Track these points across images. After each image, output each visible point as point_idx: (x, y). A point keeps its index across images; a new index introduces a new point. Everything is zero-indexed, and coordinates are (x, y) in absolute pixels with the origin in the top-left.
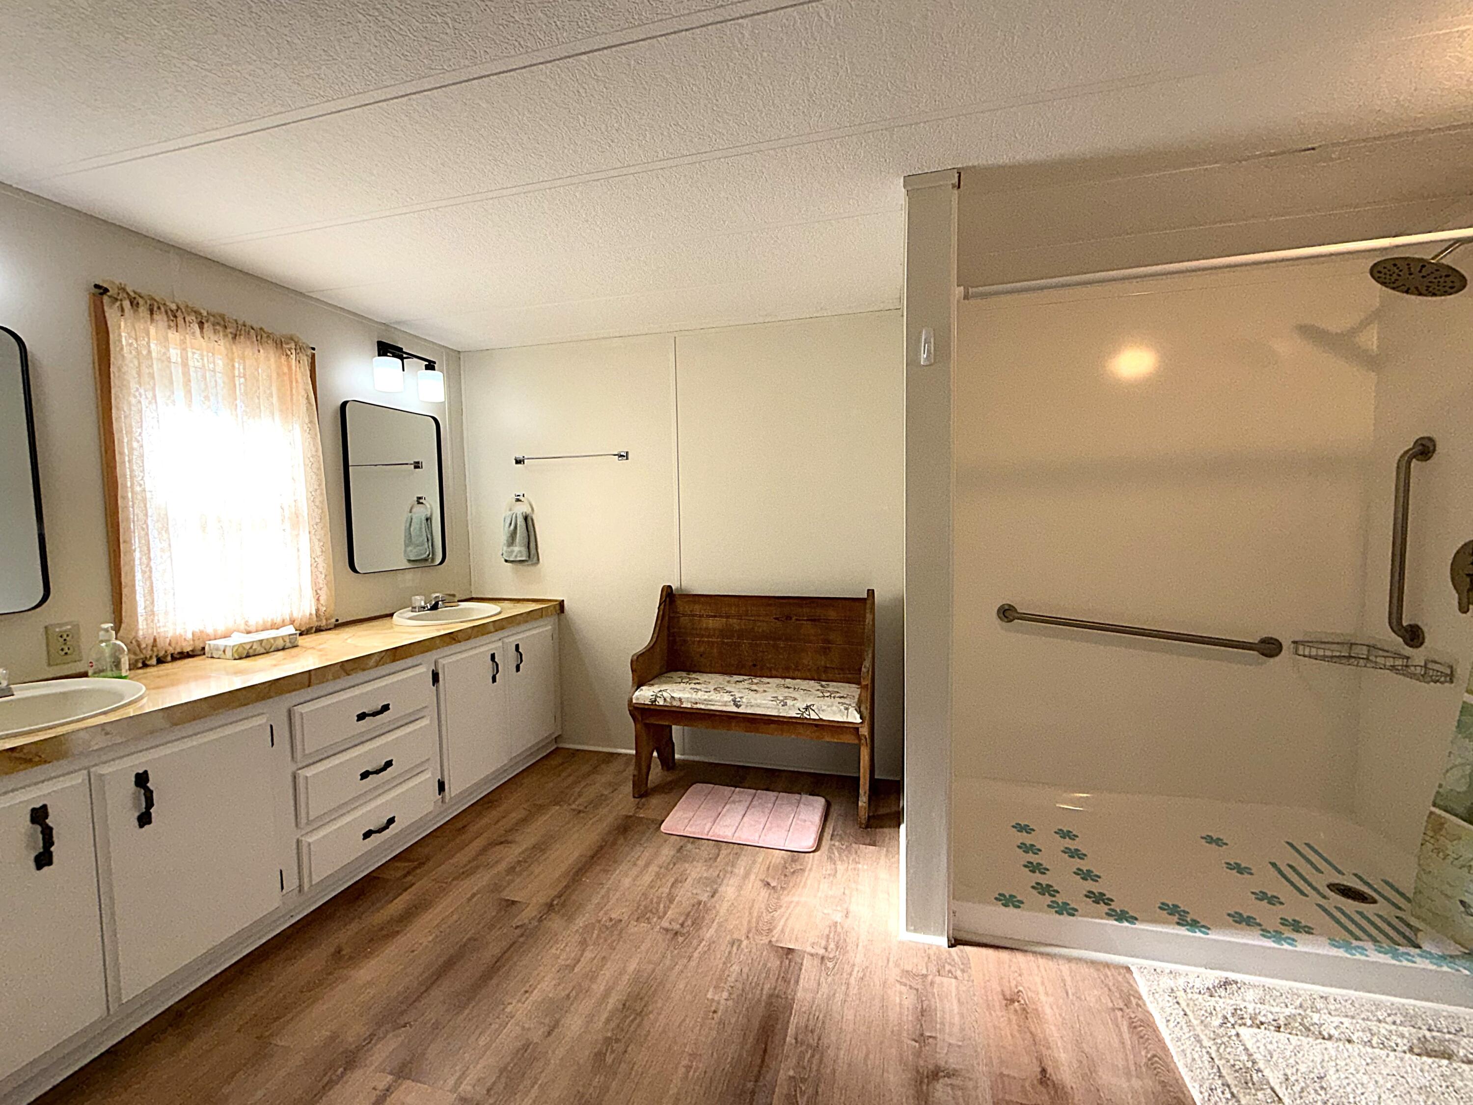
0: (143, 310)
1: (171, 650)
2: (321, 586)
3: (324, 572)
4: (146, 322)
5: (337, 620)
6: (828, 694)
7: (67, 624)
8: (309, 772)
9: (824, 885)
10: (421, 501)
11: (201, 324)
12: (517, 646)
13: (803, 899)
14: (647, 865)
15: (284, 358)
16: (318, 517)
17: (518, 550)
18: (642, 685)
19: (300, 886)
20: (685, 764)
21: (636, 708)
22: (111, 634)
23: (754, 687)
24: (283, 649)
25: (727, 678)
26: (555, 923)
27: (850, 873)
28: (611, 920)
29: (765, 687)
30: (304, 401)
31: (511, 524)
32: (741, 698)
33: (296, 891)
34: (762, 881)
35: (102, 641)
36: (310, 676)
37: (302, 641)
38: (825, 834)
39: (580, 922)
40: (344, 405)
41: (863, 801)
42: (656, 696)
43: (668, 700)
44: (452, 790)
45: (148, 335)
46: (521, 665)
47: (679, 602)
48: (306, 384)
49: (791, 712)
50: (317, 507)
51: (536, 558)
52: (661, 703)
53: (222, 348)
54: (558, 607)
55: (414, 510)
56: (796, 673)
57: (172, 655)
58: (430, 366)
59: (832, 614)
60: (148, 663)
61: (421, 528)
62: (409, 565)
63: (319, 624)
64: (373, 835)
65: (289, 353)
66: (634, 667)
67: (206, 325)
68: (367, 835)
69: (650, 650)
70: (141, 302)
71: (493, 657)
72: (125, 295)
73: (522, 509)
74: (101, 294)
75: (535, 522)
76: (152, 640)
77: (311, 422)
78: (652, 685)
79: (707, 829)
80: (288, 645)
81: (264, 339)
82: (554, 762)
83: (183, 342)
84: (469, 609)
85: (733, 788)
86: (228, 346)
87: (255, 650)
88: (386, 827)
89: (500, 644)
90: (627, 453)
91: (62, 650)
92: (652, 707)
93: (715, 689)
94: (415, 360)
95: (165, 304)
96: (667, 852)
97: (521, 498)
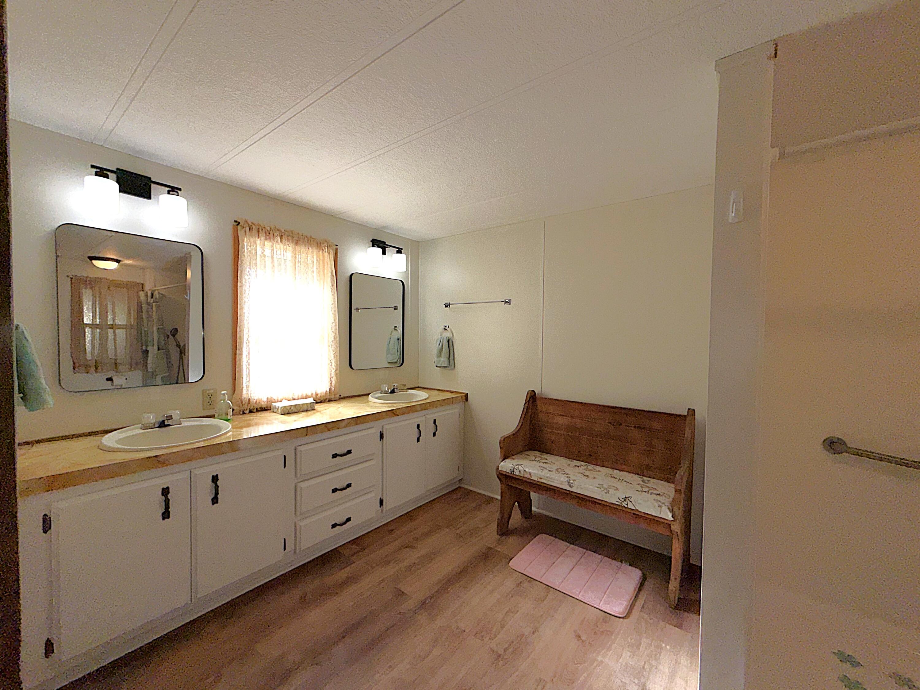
0: (255, 231)
1: (256, 406)
2: (333, 376)
3: (334, 368)
4: (255, 237)
5: (340, 396)
6: (647, 490)
7: (211, 389)
8: (303, 485)
9: (626, 654)
10: (396, 328)
11: (281, 237)
12: (435, 421)
13: (606, 660)
14: (492, 592)
15: (321, 251)
16: (333, 338)
17: (443, 360)
18: (507, 458)
19: (295, 549)
20: (539, 517)
21: (501, 474)
22: (226, 397)
23: (587, 473)
24: (307, 411)
25: (568, 461)
26: (422, 618)
27: (652, 648)
28: (458, 628)
29: (595, 474)
30: (330, 274)
31: (440, 344)
32: (574, 480)
33: (293, 552)
34: (575, 631)
35: (221, 400)
36: (307, 430)
37: (317, 407)
38: (637, 604)
39: (440, 622)
40: (352, 274)
41: (674, 584)
42: (514, 468)
43: (522, 472)
44: (387, 505)
45: (256, 243)
46: (436, 433)
47: (538, 402)
48: (331, 265)
49: (613, 498)
50: (333, 332)
51: (453, 365)
52: (517, 474)
53: (291, 248)
54: (464, 398)
55: (393, 334)
56: (625, 467)
57: (257, 409)
58: (399, 252)
59: (656, 425)
60: (245, 412)
61: (394, 344)
62: (389, 365)
63: (330, 397)
64: (337, 527)
65: (324, 248)
66: (502, 446)
67: (283, 237)
68: (334, 526)
69: (515, 434)
70: (254, 227)
71: (418, 426)
72: (247, 225)
73: (447, 335)
74: (237, 225)
75: (454, 343)
76: (248, 400)
77: (332, 285)
78: (514, 459)
79: (542, 573)
80: (310, 409)
81: (312, 242)
82: (455, 497)
83: (272, 246)
84: (413, 394)
85: (568, 544)
86: (294, 247)
87: (292, 410)
88: (345, 523)
89: (424, 418)
90: (510, 300)
91: (209, 402)
92: (511, 475)
93: (557, 470)
94: (391, 248)
95: (265, 228)
96: (509, 584)
97: (447, 328)
